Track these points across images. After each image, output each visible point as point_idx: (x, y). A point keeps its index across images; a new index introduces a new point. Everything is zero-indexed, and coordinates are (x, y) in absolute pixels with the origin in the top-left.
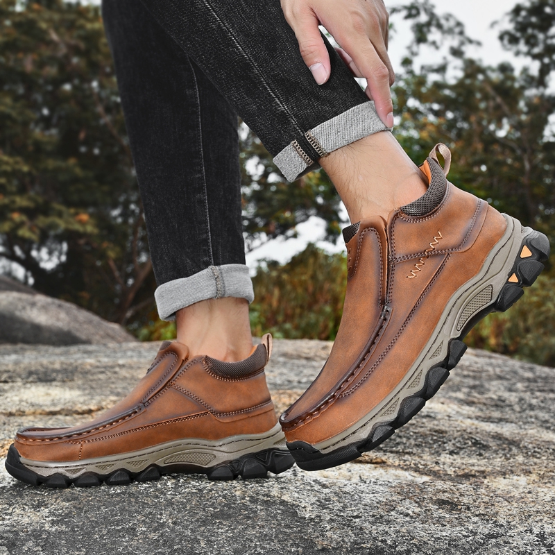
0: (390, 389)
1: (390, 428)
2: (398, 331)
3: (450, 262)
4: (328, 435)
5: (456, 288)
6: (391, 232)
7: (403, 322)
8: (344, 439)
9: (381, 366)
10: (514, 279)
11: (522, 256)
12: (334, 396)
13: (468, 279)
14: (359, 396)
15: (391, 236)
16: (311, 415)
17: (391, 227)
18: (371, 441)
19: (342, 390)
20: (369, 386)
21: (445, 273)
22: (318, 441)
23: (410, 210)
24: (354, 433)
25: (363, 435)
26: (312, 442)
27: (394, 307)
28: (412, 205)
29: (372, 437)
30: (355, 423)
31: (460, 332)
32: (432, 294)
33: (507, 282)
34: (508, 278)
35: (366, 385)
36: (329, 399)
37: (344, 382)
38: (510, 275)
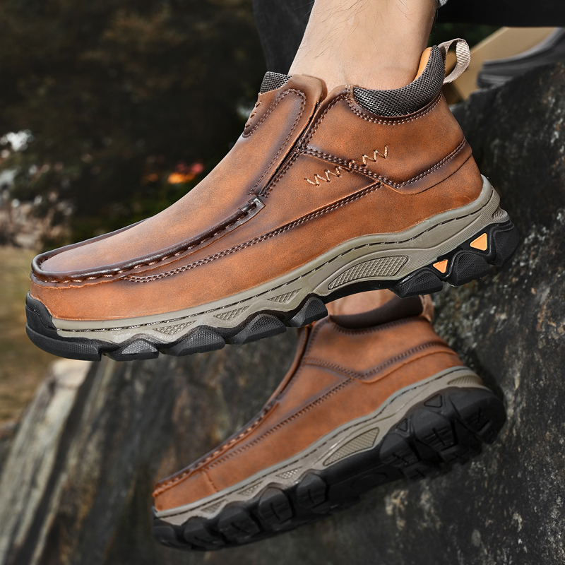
0: (194, 303)
1: (154, 350)
2: (252, 239)
3: (374, 196)
4: (78, 315)
5: (360, 234)
6: (321, 112)
7: (268, 232)
8: (93, 330)
9: (203, 270)
10: (442, 267)
11: (473, 245)
12: (116, 273)
13: (384, 230)
14: (149, 291)
15: (318, 117)
16: (71, 280)
17: (325, 107)
18: (122, 350)
19: (132, 271)
20: (170, 286)
21: (359, 205)
22: (62, 317)
23: (365, 98)
24: (109, 329)
25: (117, 338)
26: (55, 313)
27: (268, 205)
28: (372, 93)
29: (126, 347)
30: (119, 319)
31: (330, 292)
32: (325, 222)
33: (430, 266)
34: (435, 262)
35: (168, 282)
36: (106, 274)
37: (142, 263)
38: (440, 259)
